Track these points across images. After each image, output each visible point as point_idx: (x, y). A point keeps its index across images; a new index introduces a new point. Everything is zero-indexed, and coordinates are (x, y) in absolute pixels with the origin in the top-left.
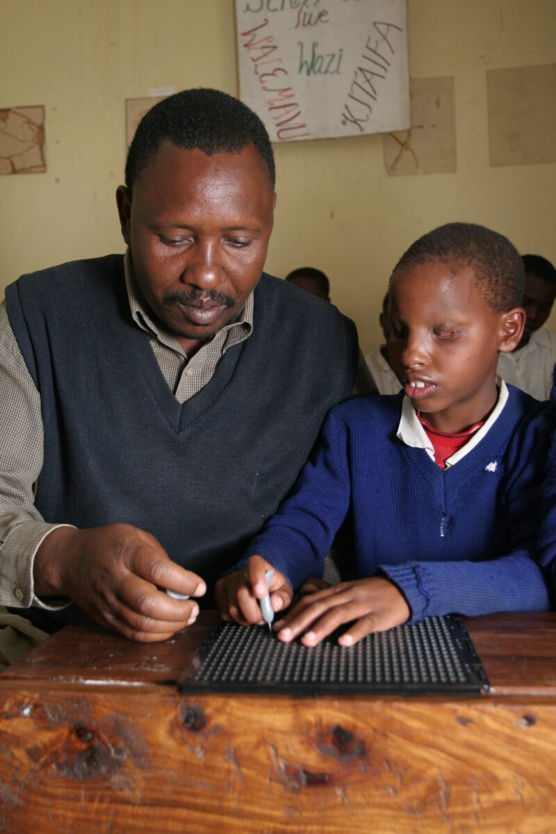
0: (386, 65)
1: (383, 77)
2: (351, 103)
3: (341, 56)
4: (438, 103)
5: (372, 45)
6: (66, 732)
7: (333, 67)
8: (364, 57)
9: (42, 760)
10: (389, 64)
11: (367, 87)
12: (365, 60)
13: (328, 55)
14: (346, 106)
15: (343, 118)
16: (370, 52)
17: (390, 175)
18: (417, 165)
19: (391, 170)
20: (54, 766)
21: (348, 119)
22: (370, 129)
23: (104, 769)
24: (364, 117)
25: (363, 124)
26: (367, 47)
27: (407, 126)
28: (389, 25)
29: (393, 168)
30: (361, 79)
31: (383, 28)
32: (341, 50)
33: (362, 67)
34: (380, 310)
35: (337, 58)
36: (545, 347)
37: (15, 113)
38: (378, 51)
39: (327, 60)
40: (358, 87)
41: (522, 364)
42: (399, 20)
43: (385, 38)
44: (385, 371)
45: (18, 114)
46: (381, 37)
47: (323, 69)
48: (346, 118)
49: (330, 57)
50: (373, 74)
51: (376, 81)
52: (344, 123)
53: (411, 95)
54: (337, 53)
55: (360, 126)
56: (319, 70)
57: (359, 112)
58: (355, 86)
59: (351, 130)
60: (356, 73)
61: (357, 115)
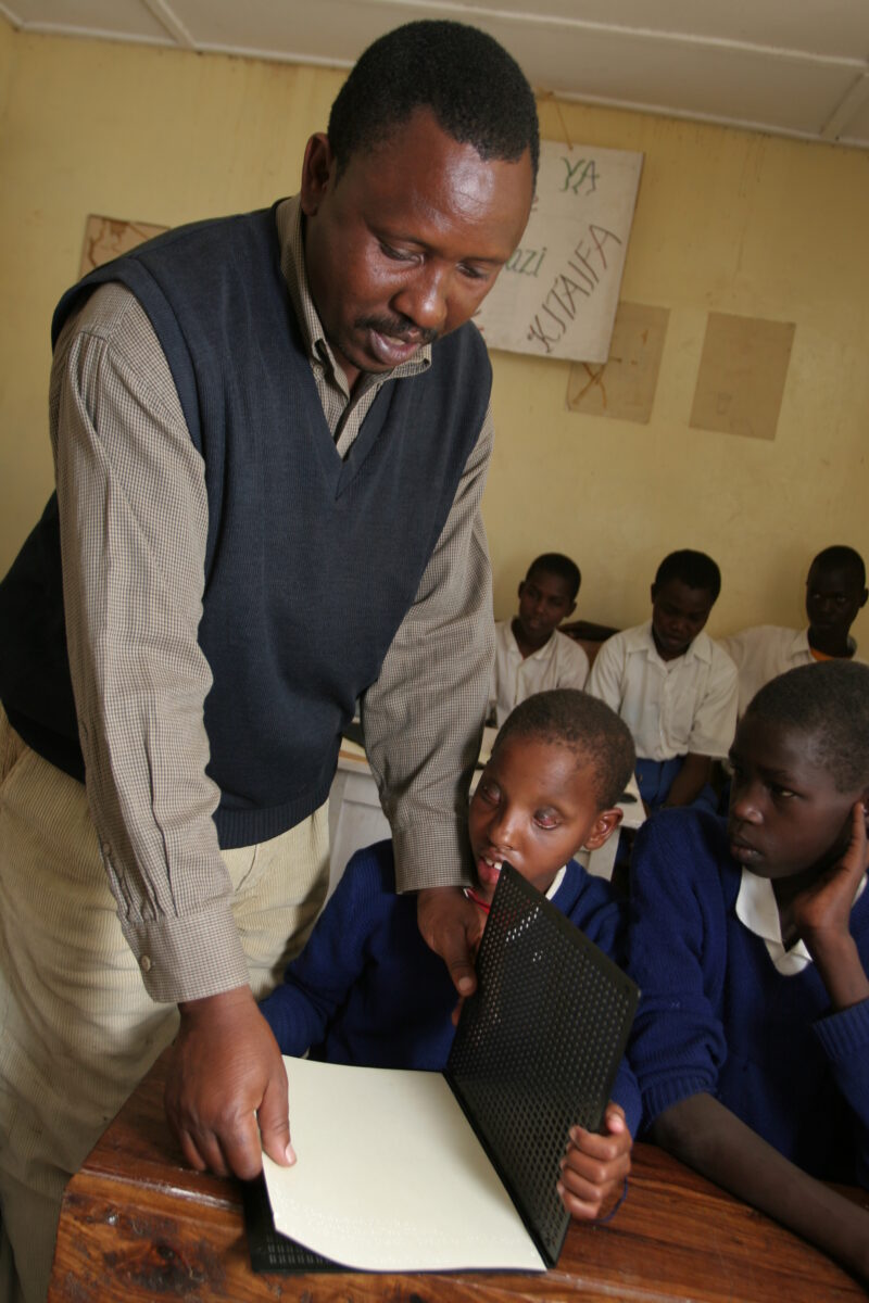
0: (593, 280)
1: (587, 293)
2: (543, 316)
3: (542, 256)
4: (645, 337)
5: (583, 253)
6: (148, 1246)
7: (531, 266)
8: (570, 263)
9: (118, 1266)
10: (597, 280)
11: (565, 300)
12: (571, 269)
13: (528, 251)
14: (537, 318)
15: (529, 331)
16: (579, 260)
17: (570, 409)
18: (605, 405)
19: (573, 404)
20: (129, 1274)
21: (535, 333)
22: (559, 352)
23: (178, 1287)
24: (555, 336)
25: (551, 345)
26: (576, 253)
27: (603, 360)
28: (607, 233)
29: (576, 402)
30: (561, 290)
31: (600, 236)
32: (545, 249)
33: (565, 275)
34: (523, 577)
35: (537, 258)
36: (704, 662)
37: (134, 229)
38: (589, 262)
39: (525, 257)
40: (556, 300)
41: (674, 675)
42: (621, 231)
43: (599, 247)
44: (513, 653)
45: (137, 232)
46: (595, 246)
47: (518, 267)
48: (534, 332)
49: (530, 255)
50: (576, 287)
51: (578, 296)
52: (530, 338)
53: (616, 321)
54: (540, 250)
55: (547, 344)
56: (514, 266)
57: (550, 328)
58: (552, 297)
59: (536, 348)
60: (556, 281)
61: (546, 332)
